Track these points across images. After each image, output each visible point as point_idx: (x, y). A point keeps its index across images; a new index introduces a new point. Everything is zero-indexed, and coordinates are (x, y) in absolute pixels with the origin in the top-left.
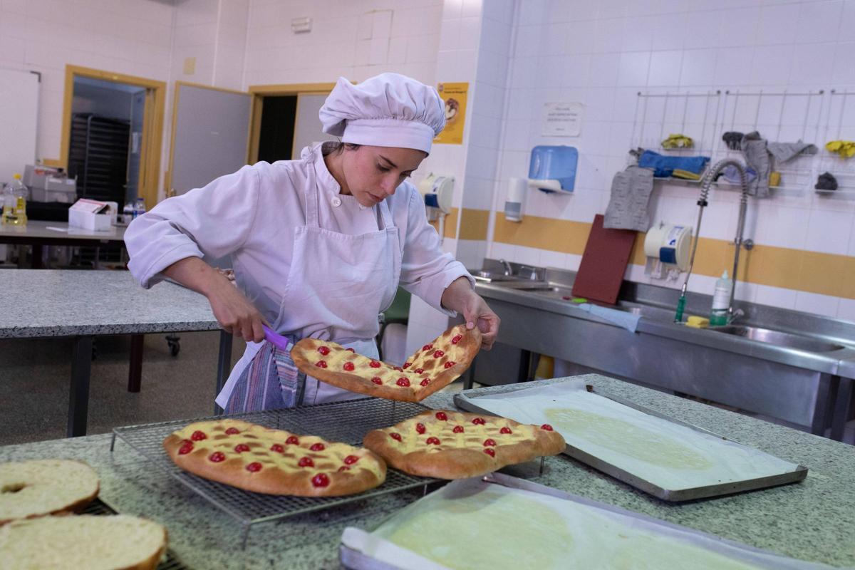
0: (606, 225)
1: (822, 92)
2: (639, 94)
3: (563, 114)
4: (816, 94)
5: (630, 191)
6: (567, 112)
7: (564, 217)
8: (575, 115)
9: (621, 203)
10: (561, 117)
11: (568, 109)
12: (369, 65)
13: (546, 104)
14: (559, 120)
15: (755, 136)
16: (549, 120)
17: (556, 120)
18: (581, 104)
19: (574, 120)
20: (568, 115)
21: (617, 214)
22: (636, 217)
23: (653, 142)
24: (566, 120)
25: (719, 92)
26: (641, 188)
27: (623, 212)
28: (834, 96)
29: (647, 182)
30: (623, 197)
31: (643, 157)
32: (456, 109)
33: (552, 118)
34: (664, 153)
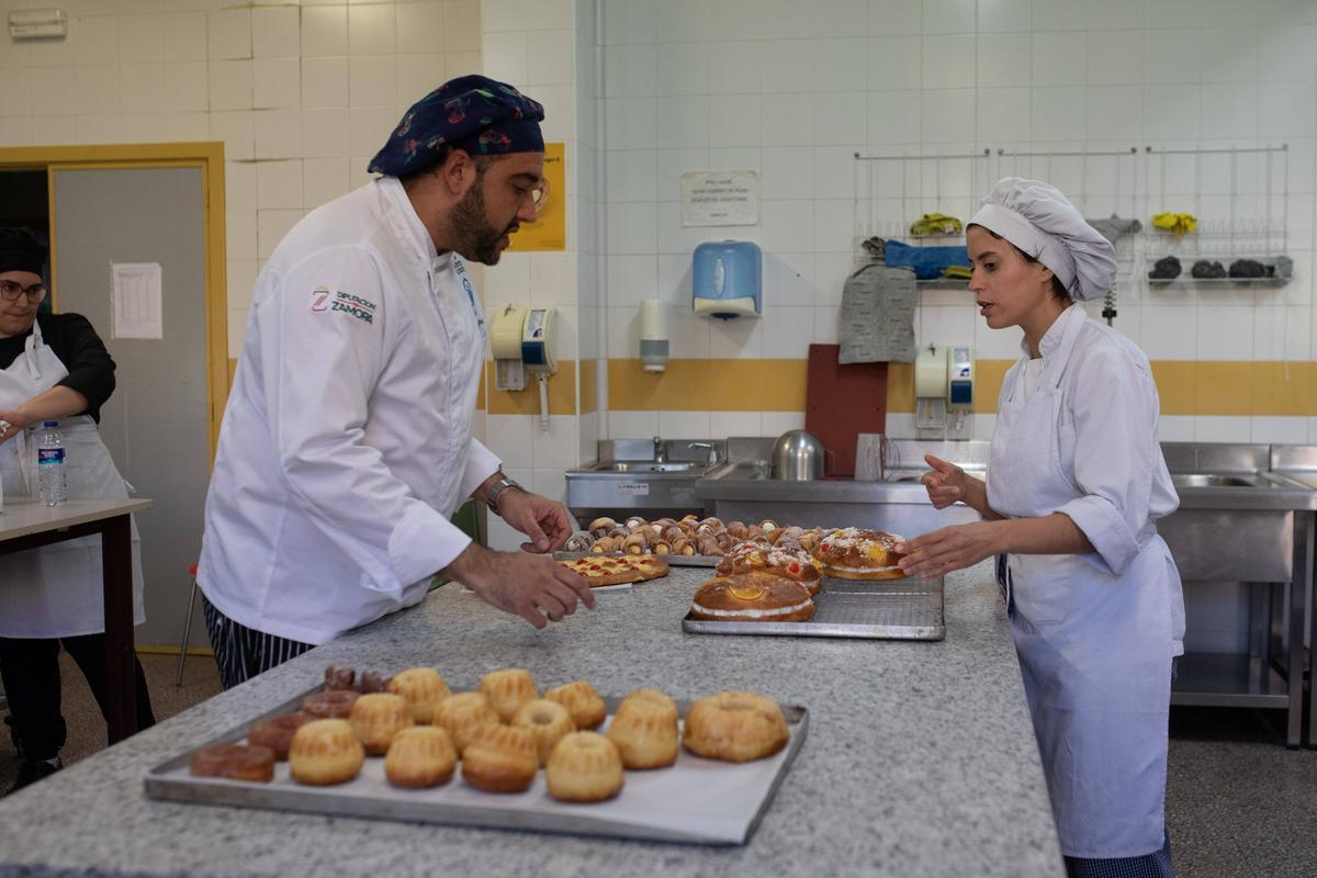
0: (844, 359)
1: (1134, 151)
2: (857, 156)
3: (721, 191)
4: (1128, 154)
5: (878, 304)
6: (727, 186)
7: (745, 354)
8: (744, 191)
9: (863, 323)
10: (718, 195)
11: (730, 182)
12: (254, 110)
13: (685, 176)
14: (715, 200)
16: (694, 200)
17: (706, 200)
18: (754, 173)
19: (744, 199)
20: (731, 190)
21: (860, 340)
22: (893, 341)
23: (895, 228)
24: (725, 200)
25: (987, 152)
26: (897, 297)
27: (870, 337)
28: (1150, 156)
29: (907, 288)
30: (868, 313)
31: (880, 250)
32: (541, 190)
33: (700, 196)
34: (912, 243)
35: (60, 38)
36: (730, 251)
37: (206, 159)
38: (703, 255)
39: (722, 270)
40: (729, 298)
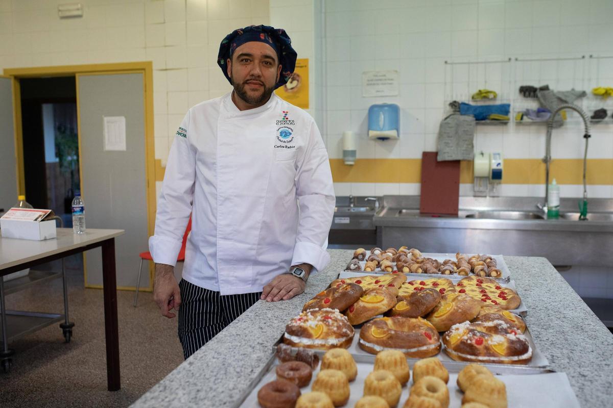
0: (440, 159)
1: (583, 57)
2: (446, 62)
3: (380, 80)
4: (579, 59)
5: (457, 133)
6: (384, 78)
7: (392, 156)
8: (392, 80)
9: (449, 142)
10: (379, 82)
11: (385, 76)
12: (165, 46)
13: (364, 73)
14: (378, 84)
15: (545, 88)
16: (368, 85)
17: (374, 84)
18: (396, 71)
19: (391, 84)
20: (385, 80)
21: (447, 150)
22: (464, 150)
23: (464, 96)
24: (382, 84)
25: (510, 59)
26: (466, 129)
27: (452, 148)
28: (591, 59)
29: (471, 125)
30: (451, 137)
31: (458, 108)
32: (298, 81)
33: (371, 83)
34: (472, 103)
35: (80, 16)
36: (386, 108)
37: (144, 69)
38: (373, 111)
39: (383, 117)
40: (385, 130)
